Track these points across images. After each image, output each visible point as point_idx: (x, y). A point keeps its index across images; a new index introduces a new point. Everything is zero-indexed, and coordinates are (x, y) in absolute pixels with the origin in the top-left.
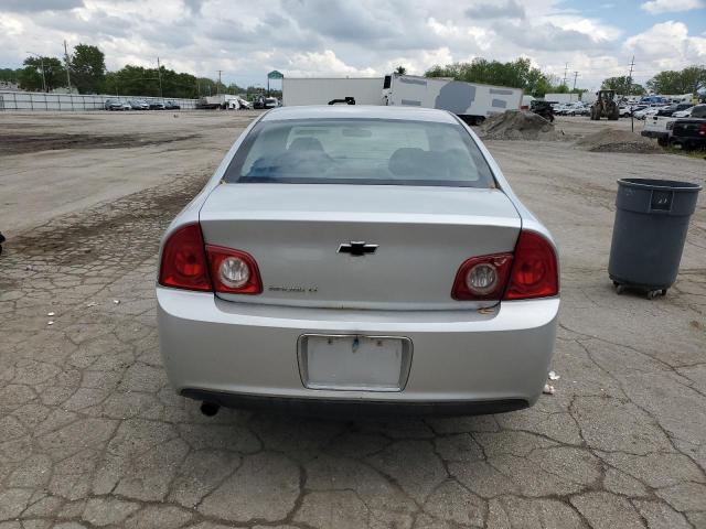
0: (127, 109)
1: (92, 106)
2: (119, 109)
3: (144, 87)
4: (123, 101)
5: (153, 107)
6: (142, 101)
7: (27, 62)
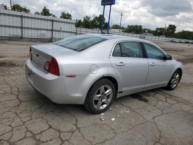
0: (177, 42)
1: (167, 41)
2: (175, 42)
3: (186, 37)
4: (177, 40)
5: (186, 43)
6: (183, 41)
7: (156, 29)
